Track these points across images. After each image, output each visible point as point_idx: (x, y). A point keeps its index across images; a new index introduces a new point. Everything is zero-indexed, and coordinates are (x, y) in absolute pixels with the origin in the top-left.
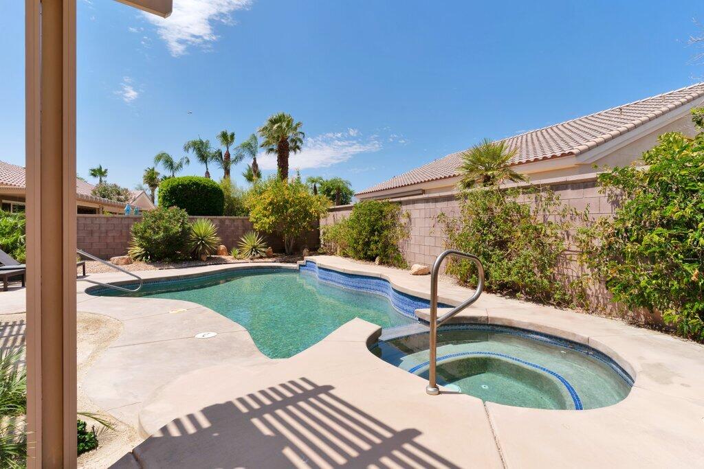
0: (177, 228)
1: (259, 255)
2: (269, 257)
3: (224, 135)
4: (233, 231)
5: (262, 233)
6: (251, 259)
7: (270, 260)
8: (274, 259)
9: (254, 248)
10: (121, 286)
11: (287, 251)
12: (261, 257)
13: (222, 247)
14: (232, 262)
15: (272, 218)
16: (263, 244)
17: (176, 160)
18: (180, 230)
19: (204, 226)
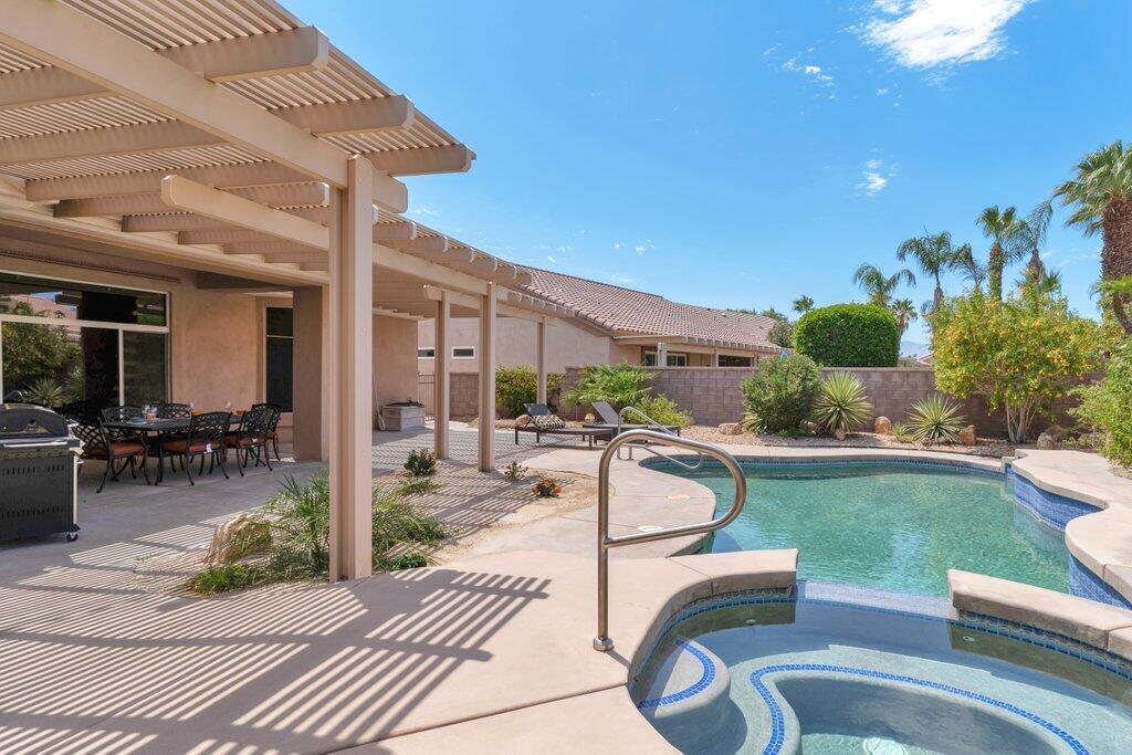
0: (794, 386)
1: (942, 439)
2: (965, 444)
3: (990, 216)
4: (906, 393)
5: (949, 400)
6: (925, 444)
7: (964, 450)
8: (974, 449)
9: (938, 427)
10: (683, 461)
11: (1012, 436)
12: (948, 443)
13: (882, 420)
14: (889, 445)
15: (961, 371)
16: (956, 421)
17: (887, 276)
18: (800, 389)
19: (845, 385)
